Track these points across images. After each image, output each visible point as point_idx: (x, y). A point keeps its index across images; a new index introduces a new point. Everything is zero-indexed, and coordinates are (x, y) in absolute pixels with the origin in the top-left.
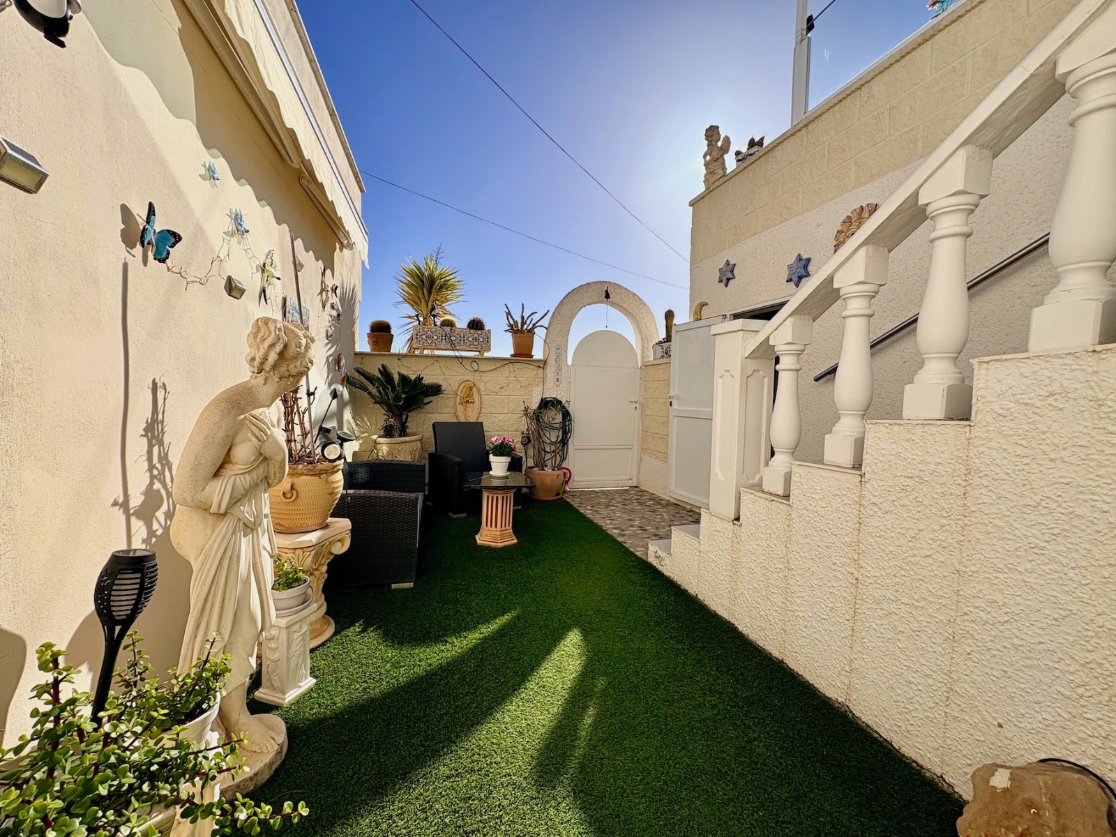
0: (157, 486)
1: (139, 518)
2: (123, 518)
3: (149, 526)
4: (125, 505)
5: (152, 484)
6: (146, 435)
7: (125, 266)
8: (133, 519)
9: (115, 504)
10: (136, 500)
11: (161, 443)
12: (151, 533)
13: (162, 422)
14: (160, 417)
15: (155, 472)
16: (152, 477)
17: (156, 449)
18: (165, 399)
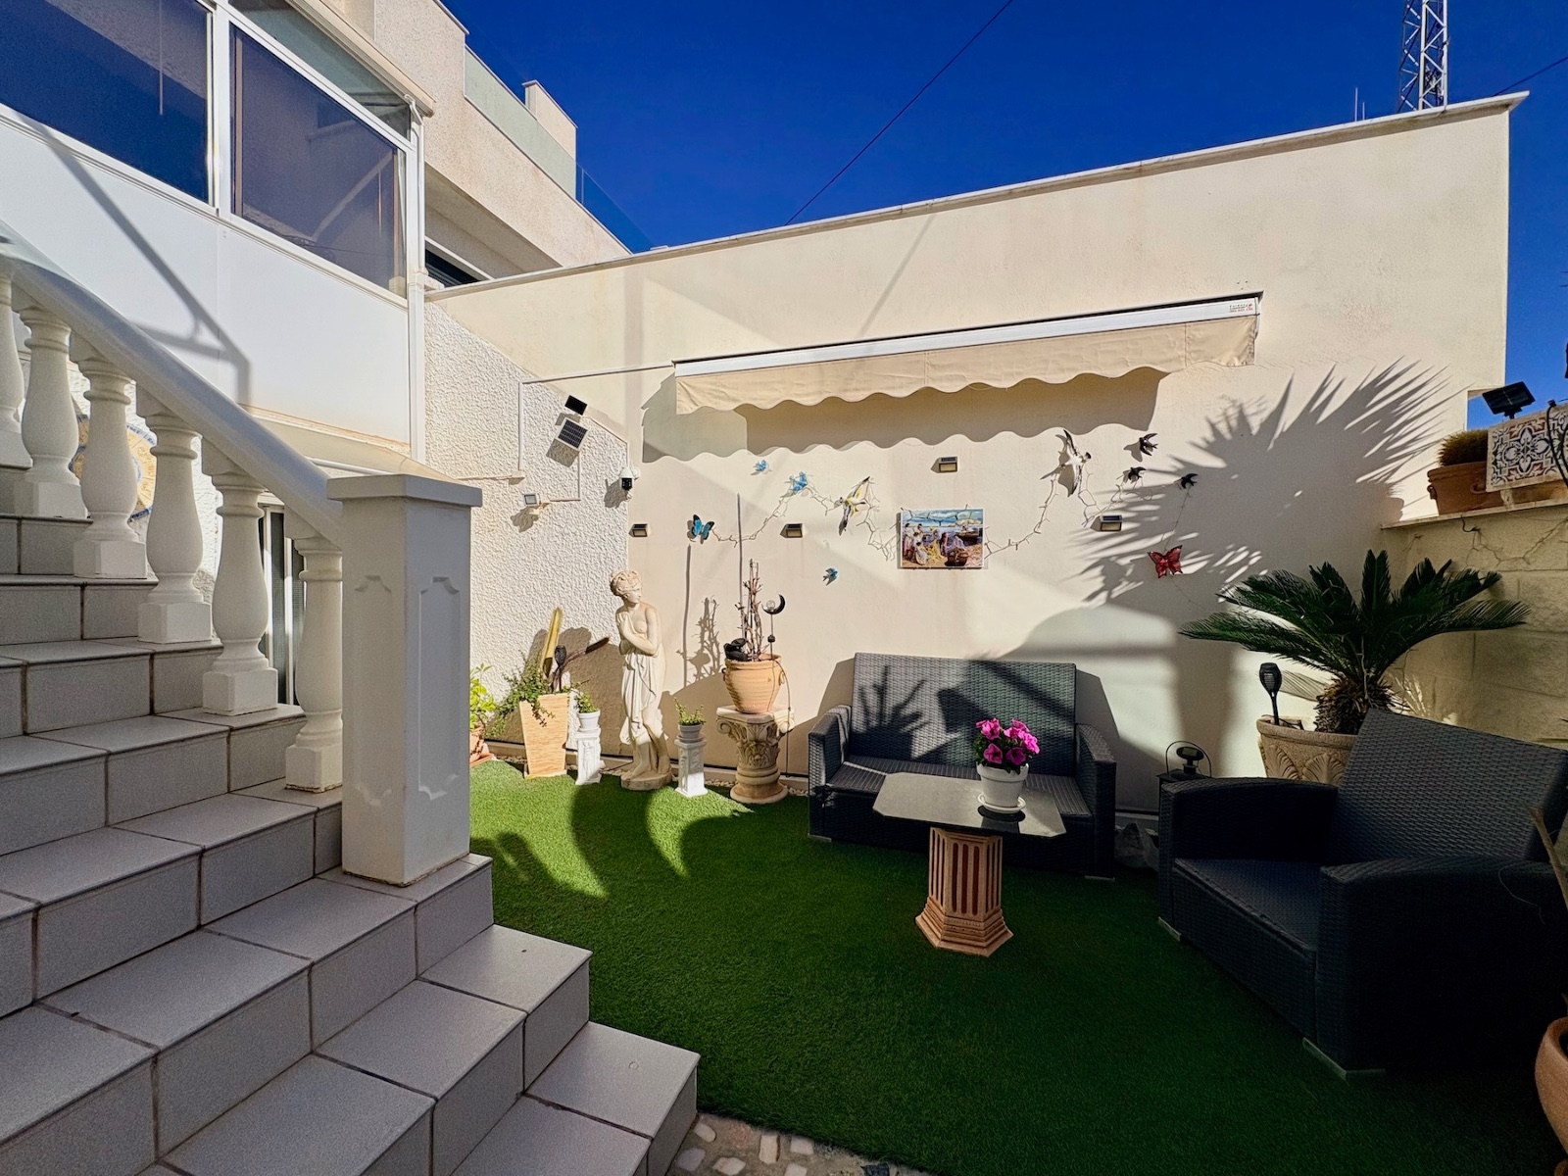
0: (706, 651)
1: (692, 663)
2: (683, 660)
3: (699, 670)
4: (684, 655)
5: (702, 649)
6: (700, 625)
7: (689, 548)
8: (688, 663)
9: (678, 652)
10: (691, 654)
11: (711, 631)
12: (699, 675)
13: (713, 620)
14: (711, 617)
15: (705, 644)
16: (703, 647)
17: (707, 634)
18: (715, 608)
